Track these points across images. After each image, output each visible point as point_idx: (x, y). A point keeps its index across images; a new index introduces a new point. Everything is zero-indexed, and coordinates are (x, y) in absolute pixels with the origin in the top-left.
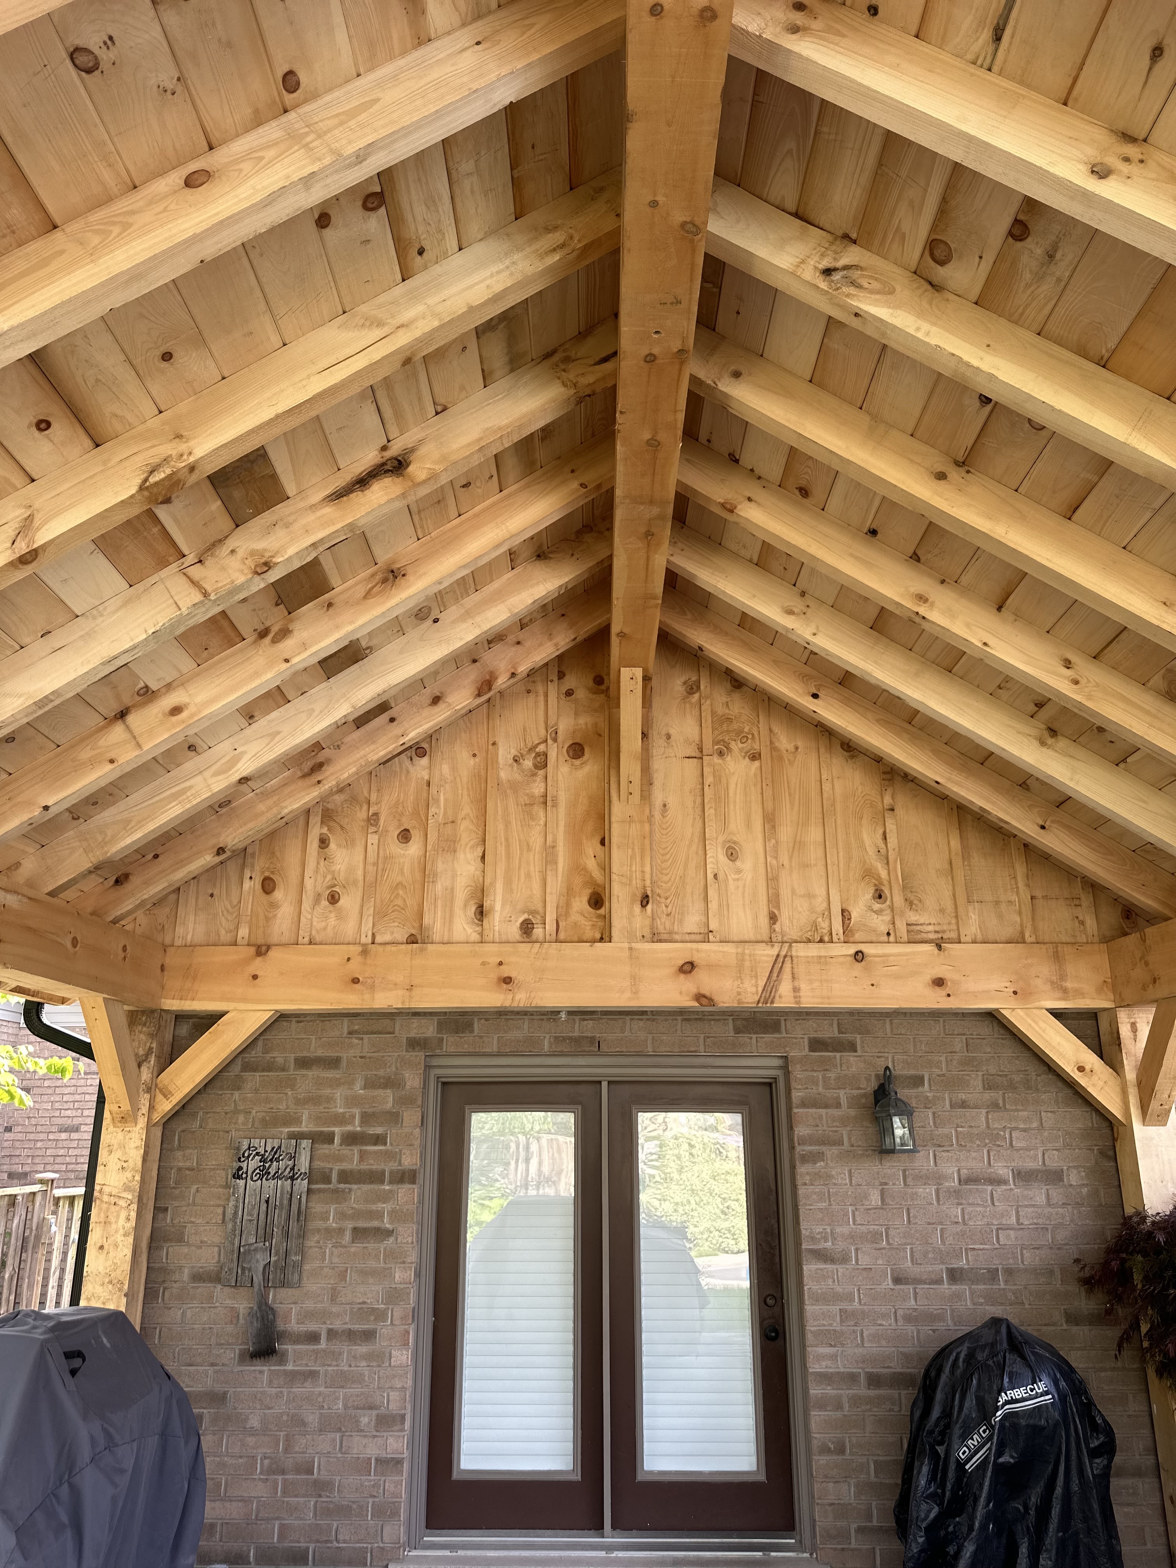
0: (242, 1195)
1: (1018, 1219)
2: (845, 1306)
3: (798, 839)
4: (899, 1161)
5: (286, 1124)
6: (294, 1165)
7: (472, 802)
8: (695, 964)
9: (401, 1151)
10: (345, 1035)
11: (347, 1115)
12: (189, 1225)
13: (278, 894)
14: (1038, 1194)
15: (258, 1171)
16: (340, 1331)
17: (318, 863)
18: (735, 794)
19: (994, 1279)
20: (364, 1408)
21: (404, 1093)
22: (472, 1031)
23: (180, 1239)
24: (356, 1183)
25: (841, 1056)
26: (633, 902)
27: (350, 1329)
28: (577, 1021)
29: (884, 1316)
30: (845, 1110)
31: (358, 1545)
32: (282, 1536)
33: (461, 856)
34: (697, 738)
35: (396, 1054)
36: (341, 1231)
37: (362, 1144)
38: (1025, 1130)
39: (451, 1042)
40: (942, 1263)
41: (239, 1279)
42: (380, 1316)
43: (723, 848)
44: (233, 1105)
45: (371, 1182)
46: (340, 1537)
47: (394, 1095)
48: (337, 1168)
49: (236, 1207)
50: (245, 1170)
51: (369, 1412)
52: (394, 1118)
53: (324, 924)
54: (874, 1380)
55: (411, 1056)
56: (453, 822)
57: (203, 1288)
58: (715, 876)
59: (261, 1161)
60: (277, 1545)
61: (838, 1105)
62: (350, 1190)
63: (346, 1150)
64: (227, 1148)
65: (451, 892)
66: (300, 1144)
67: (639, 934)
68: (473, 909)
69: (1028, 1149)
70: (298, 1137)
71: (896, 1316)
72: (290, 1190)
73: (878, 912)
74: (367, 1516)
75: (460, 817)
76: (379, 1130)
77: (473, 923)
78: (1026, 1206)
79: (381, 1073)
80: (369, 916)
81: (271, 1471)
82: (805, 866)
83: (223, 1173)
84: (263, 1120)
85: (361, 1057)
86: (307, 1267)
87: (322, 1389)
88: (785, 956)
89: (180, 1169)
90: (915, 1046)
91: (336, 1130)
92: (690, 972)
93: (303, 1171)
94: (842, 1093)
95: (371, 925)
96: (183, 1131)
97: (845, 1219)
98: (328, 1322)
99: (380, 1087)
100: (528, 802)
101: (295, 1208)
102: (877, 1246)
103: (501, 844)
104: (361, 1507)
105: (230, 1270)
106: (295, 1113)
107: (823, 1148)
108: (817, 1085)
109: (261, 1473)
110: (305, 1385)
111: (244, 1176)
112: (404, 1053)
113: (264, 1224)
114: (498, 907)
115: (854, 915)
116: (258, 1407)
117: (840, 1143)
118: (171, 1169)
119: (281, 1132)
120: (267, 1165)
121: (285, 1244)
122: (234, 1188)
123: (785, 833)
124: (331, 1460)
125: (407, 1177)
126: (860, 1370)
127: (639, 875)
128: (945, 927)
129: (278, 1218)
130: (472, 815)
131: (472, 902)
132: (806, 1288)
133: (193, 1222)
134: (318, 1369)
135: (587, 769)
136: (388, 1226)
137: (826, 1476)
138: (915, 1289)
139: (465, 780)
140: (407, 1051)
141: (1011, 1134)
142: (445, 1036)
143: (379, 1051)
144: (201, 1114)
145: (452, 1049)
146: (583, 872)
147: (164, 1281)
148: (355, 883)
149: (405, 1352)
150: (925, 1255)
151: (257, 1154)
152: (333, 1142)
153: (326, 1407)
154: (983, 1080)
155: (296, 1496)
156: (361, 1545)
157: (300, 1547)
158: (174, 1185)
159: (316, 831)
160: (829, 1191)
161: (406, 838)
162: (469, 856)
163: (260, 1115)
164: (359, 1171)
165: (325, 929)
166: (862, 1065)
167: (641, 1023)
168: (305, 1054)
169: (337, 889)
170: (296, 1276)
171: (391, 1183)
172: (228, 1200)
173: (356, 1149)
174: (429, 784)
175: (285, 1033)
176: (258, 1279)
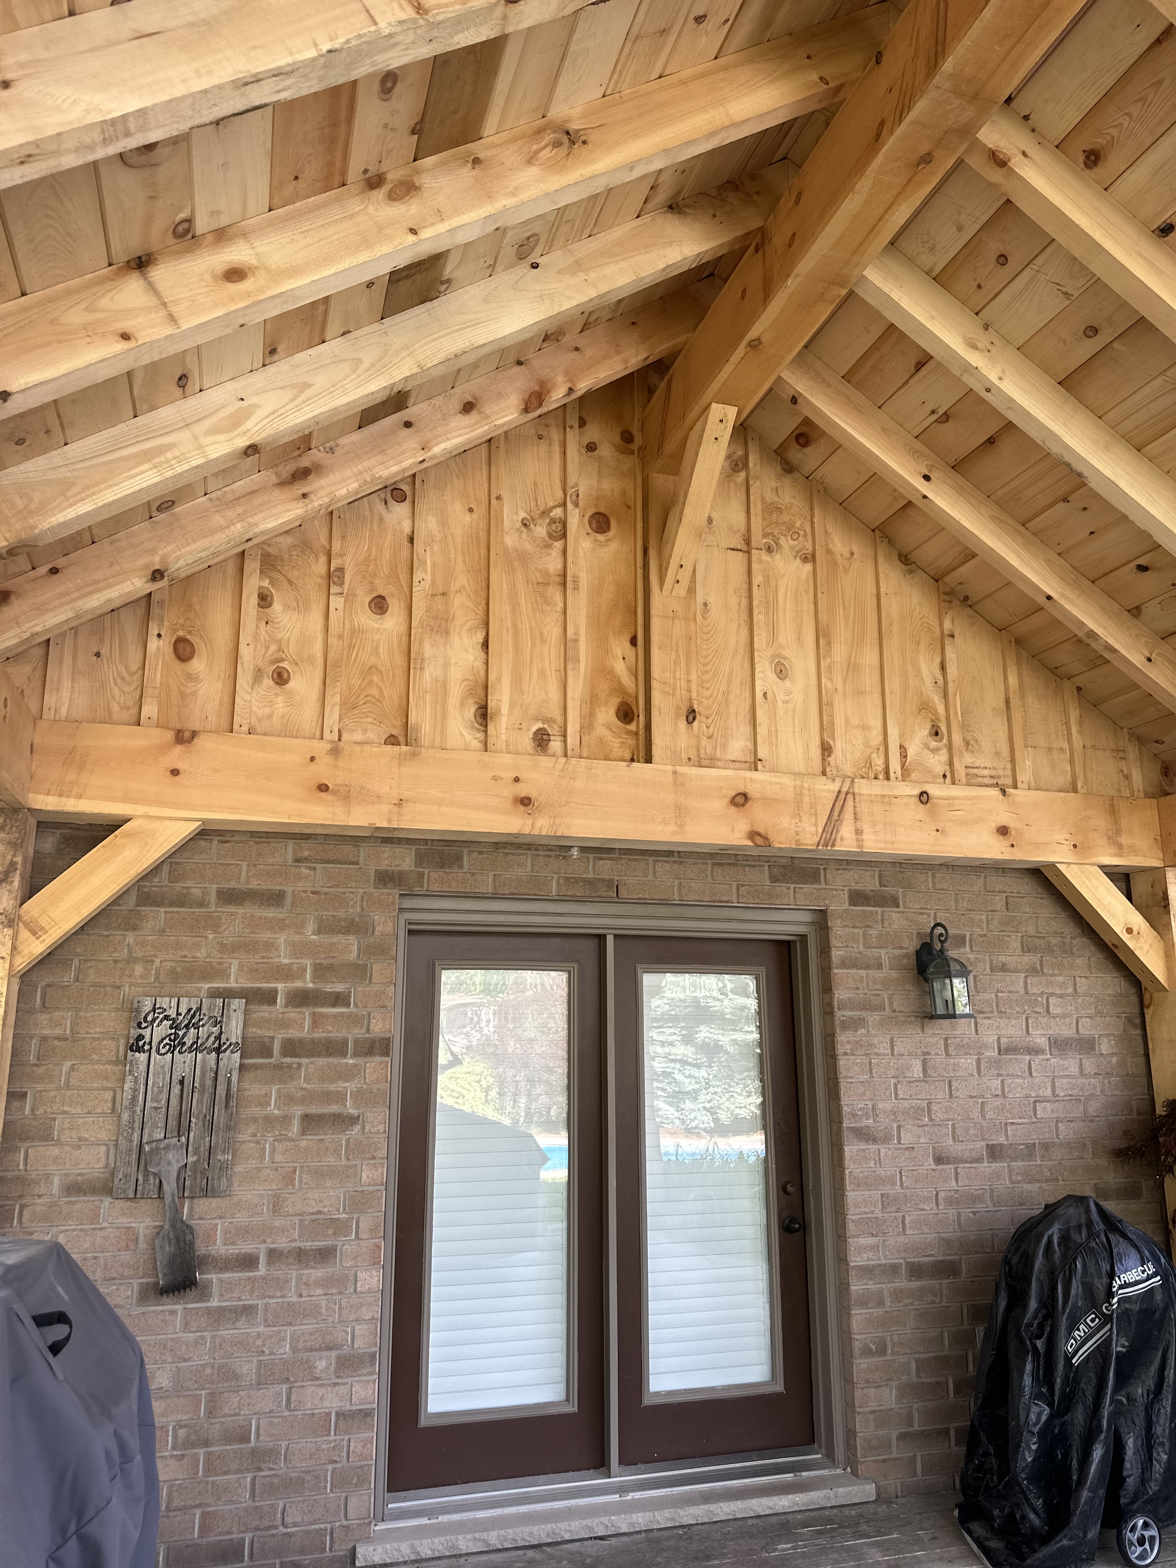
0: (144, 1074)
1: (1054, 1091)
2: (887, 1189)
3: (853, 660)
4: (941, 1029)
5: (205, 978)
6: (221, 1033)
7: (469, 571)
8: (749, 796)
9: (369, 1014)
10: (290, 863)
11: (295, 967)
12: (60, 1117)
13: (197, 665)
14: (1071, 1064)
15: (167, 1041)
16: (286, 1252)
17: (257, 627)
18: (785, 599)
19: (1031, 1155)
20: (320, 1349)
21: (372, 940)
22: (461, 867)
23: (46, 1136)
24: (307, 1057)
25: (883, 912)
26: (677, 716)
27: (299, 1248)
28: (591, 860)
29: (925, 1200)
30: (886, 973)
31: (313, 1527)
32: (204, 1529)
33: (456, 640)
34: (743, 526)
35: (361, 891)
36: (286, 1120)
37: (316, 1005)
38: (1061, 996)
39: (434, 879)
40: (983, 1139)
41: (140, 1188)
42: (340, 1228)
43: (771, 663)
44: (126, 951)
45: (329, 1055)
46: (289, 1520)
47: (359, 943)
48: (280, 1036)
49: (135, 1090)
50: (147, 1039)
51: (329, 1353)
52: (360, 971)
53: (267, 710)
54: (916, 1271)
55: (382, 894)
56: (443, 594)
57: (83, 1204)
58: (765, 694)
59: (171, 1028)
60: (198, 1541)
61: (880, 966)
62: (300, 1065)
63: (293, 1013)
64: (117, 1010)
65: (443, 685)
66: (229, 1005)
67: (684, 756)
68: (473, 709)
69: (1063, 1016)
70: (227, 995)
71: (937, 1200)
72: (215, 1067)
73: (935, 751)
74: (326, 1488)
75: (453, 588)
76: (339, 987)
77: (473, 727)
78: (1063, 1077)
79: (341, 913)
80: (334, 705)
81: (189, 1444)
82: (860, 693)
83: (112, 1044)
84: (172, 973)
85: (314, 893)
86: (238, 1169)
87: (261, 1329)
88: (847, 793)
89: (44, 1039)
90: (957, 902)
91: (280, 986)
92: (743, 805)
93: (233, 1040)
94: (883, 952)
95: (336, 717)
96: (49, 986)
97: (888, 1093)
98: (269, 1240)
99: (340, 932)
100: (541, 580)
101: (221, 1089)
102: (920, 1123)
103: (507, 629)
104: (316, 1478)
105: (126, 1176)
106: (220, 964)
107: (864, 1014)
108: (858, 943)
109: (174, 1448)
110: (238, 1325)
111: (147, 1047)
112: (372, 890)
113: (176, 1114)
114: (505, 710)
115: (911, 752)
116: (170, 1359)
117: (880, 1008)
118: (31, 1038)
119: (200, 989)
120: (181, 1033)
121: (208, 1139)
122: (131, 1065)
123: (839, 652)
124: (275, 1420)
125: (381, 1047)
126: (902, 1261)
127: (683, 684)
128: (1000, 773)
129: (198, 1105)
130: (467, 587)
131: (471, 701)
132: (847, 1172)
133: (67, 1113)
134: (255, 1302)
135: (613, 546)
136: (351, 1111)
137: (867, 1381)
138: (956, 1169)
139: (459, 541)
140: (376, 887)
141: (1048, 1000)
142: (426, 871)
143: (337, 886)
144: (76, 962)
145: (435, 887)
146: (609, 677)
147: (21, 1196)
148: (311, 659)
149: (375, 1273)
150: (967, 1131)
151: (166, 1018)
152: (275, 1002)
153: (267, 1352)
154: (1022, 942)
155: (226, 1473)
156: (317, 1527)
157: (231, 1540)
158: (35, 1061)
159: (253, 583)
160: (870, 1063)
161: (381, 608)
162: (466, 641)
163: (168, 965)
164: (312, 1041)
165: (270, 717)
166: (905, 923)
167: (667, 867)
168: (233, 885)
169: (285, 665)
170: (224, 1181)
171: (355, 1055)
172: (123, 1080)
173: (307, 1012)
174: (411, 540)
175: (204, 856)
176: (170, 1187)
